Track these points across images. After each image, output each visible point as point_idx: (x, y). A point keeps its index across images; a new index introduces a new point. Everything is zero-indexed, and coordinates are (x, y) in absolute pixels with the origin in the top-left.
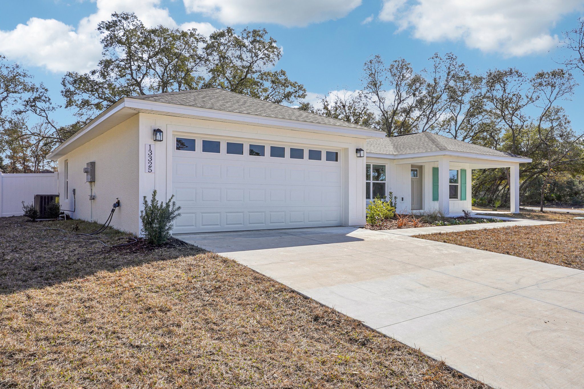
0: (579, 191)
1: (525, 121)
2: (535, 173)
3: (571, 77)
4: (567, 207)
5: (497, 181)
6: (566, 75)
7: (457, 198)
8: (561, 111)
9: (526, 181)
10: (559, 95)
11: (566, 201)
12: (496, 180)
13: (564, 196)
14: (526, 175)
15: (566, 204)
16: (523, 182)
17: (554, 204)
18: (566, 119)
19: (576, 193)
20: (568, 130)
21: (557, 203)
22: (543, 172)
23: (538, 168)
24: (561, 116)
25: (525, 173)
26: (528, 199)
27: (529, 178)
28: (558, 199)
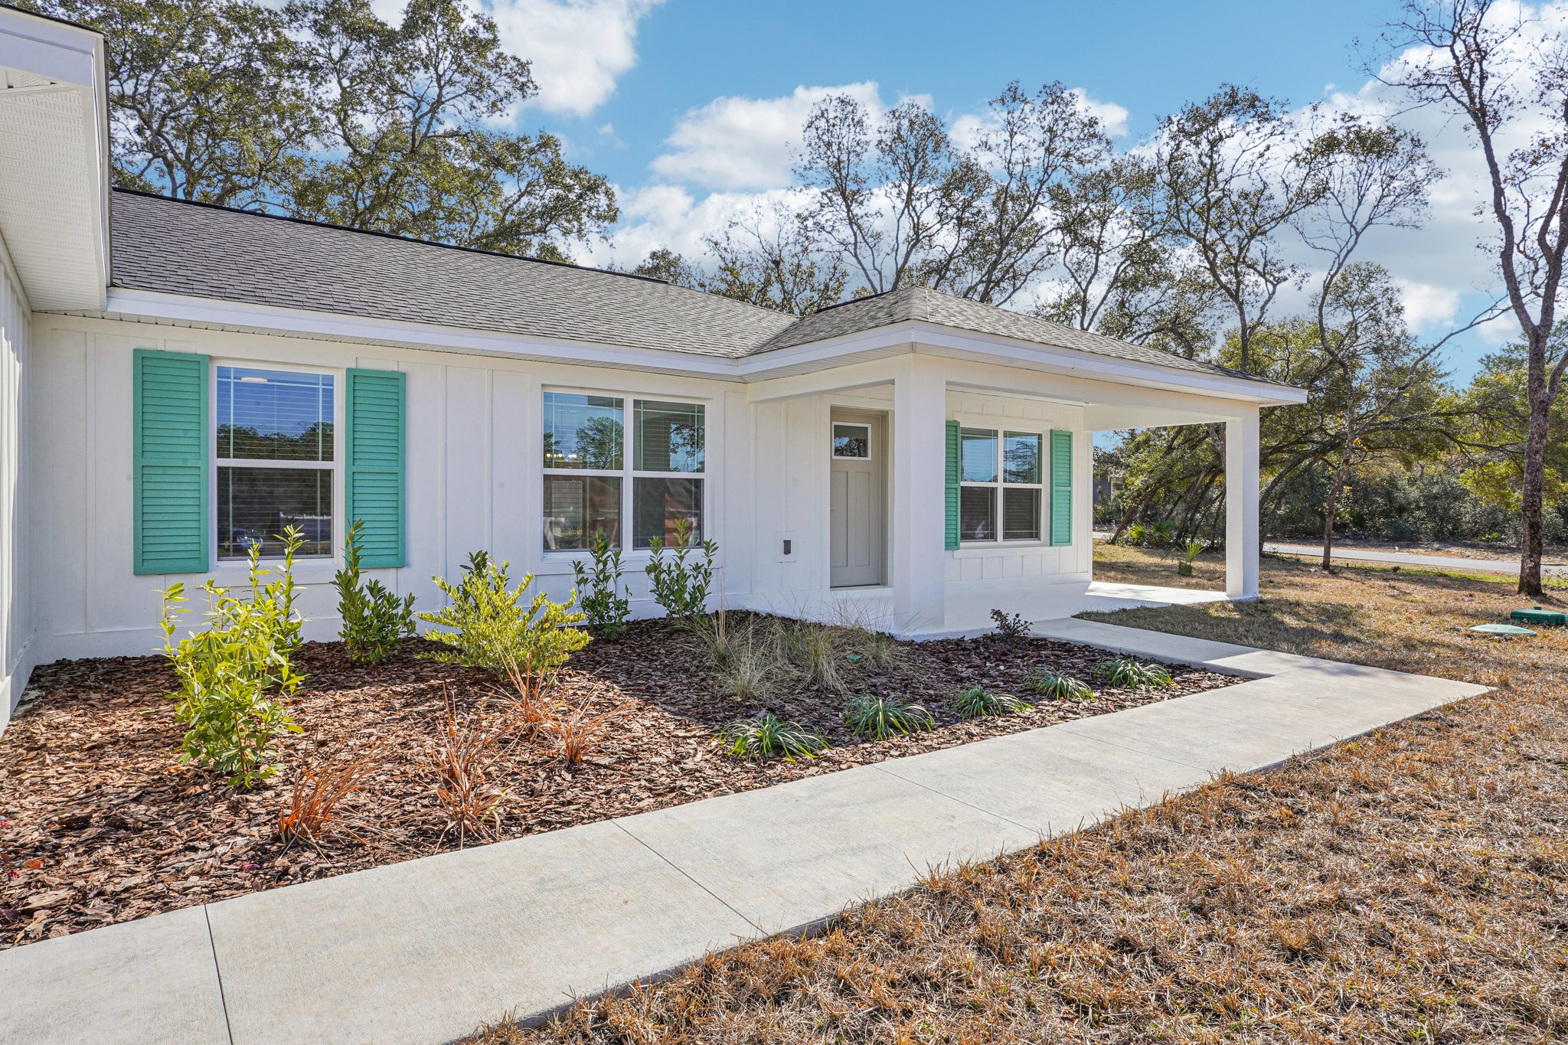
0: (1410, 504)
1: (1278, 283)
2: (1305, 455)
3: (1419, 151)
4: (1380, 546)
5: (1202, 475)
6: (1404, 146)
7: (1037, 536)
8: (1379, 276)
9: (1281, 476)
10: (1381, 209)
11: (1378, 530)
12: (1198, 473)
13: (1372, 515)
14: (1282, 462)
15: (1377, 536)
16: (1271, 479)
17: (1347, 537)
18: (1391, 300)
19: (1401, 510)
20: (1397, 331)
21: (1354, 533)
22: (1329, 451)
23: (1314, 442)
24: (1377, 293)
25: (1280, 455)
26: (1283, 522)
27: (1290, 469)
28: (1356, 525)
